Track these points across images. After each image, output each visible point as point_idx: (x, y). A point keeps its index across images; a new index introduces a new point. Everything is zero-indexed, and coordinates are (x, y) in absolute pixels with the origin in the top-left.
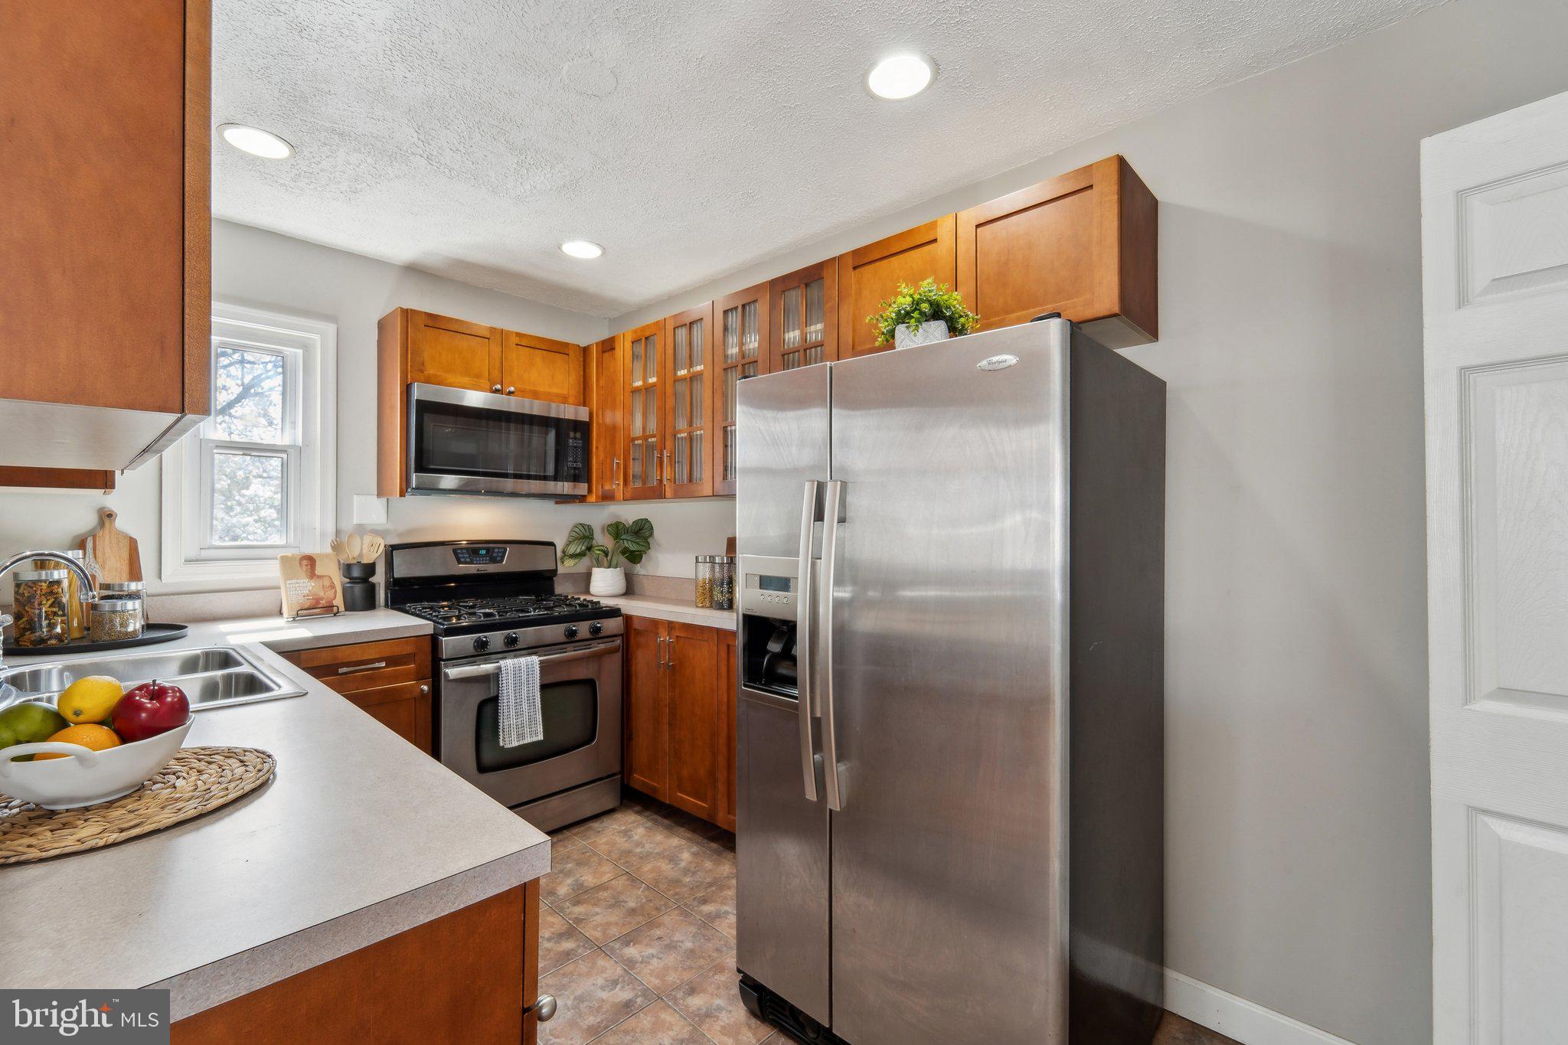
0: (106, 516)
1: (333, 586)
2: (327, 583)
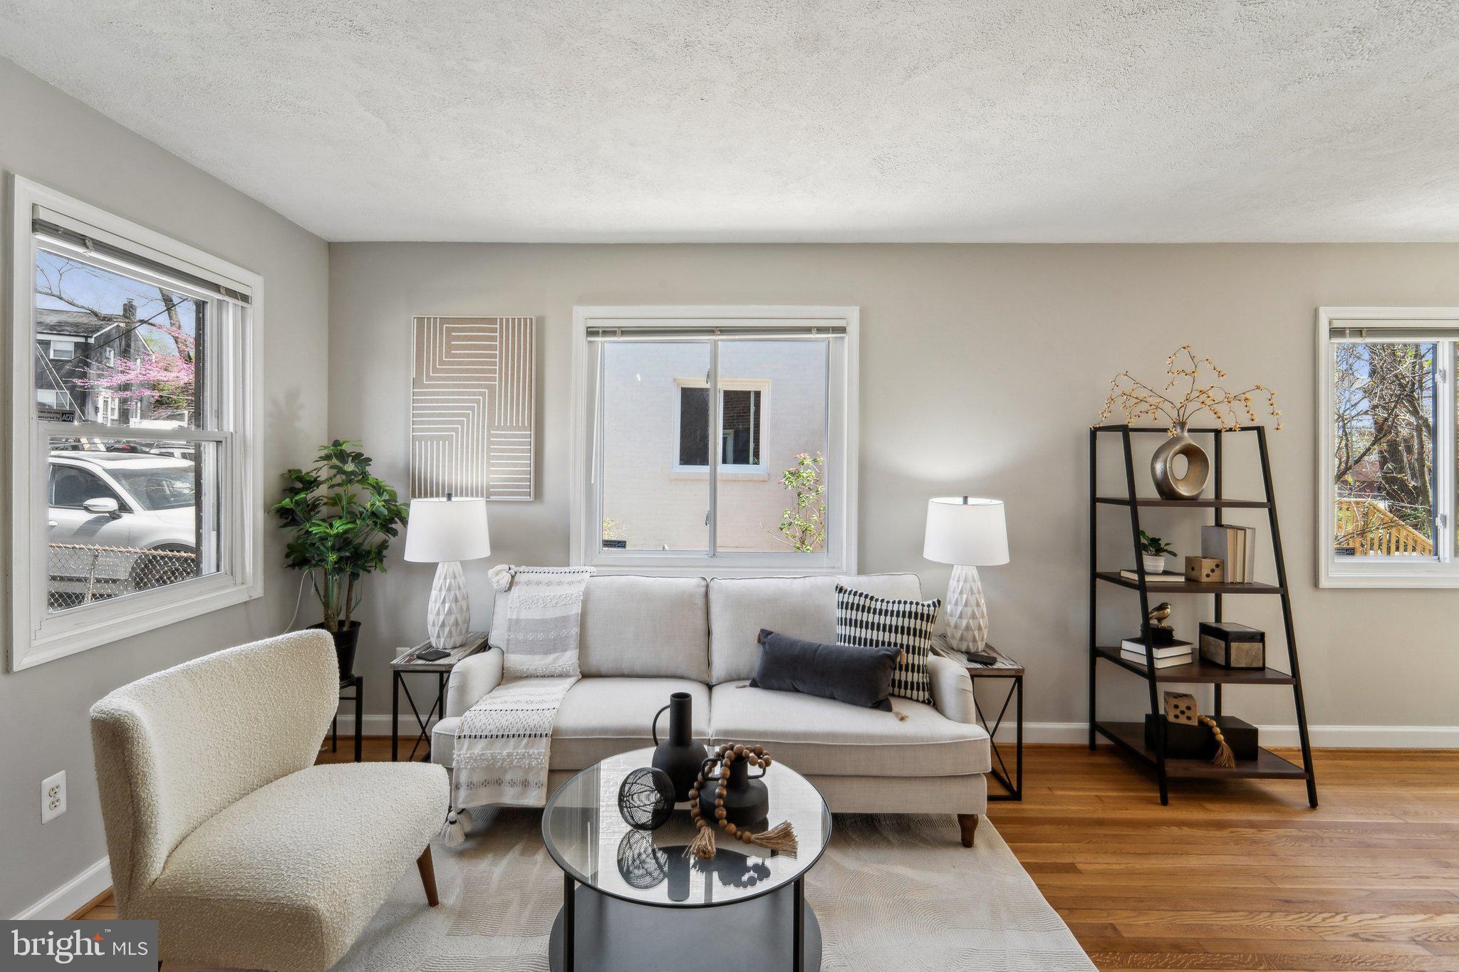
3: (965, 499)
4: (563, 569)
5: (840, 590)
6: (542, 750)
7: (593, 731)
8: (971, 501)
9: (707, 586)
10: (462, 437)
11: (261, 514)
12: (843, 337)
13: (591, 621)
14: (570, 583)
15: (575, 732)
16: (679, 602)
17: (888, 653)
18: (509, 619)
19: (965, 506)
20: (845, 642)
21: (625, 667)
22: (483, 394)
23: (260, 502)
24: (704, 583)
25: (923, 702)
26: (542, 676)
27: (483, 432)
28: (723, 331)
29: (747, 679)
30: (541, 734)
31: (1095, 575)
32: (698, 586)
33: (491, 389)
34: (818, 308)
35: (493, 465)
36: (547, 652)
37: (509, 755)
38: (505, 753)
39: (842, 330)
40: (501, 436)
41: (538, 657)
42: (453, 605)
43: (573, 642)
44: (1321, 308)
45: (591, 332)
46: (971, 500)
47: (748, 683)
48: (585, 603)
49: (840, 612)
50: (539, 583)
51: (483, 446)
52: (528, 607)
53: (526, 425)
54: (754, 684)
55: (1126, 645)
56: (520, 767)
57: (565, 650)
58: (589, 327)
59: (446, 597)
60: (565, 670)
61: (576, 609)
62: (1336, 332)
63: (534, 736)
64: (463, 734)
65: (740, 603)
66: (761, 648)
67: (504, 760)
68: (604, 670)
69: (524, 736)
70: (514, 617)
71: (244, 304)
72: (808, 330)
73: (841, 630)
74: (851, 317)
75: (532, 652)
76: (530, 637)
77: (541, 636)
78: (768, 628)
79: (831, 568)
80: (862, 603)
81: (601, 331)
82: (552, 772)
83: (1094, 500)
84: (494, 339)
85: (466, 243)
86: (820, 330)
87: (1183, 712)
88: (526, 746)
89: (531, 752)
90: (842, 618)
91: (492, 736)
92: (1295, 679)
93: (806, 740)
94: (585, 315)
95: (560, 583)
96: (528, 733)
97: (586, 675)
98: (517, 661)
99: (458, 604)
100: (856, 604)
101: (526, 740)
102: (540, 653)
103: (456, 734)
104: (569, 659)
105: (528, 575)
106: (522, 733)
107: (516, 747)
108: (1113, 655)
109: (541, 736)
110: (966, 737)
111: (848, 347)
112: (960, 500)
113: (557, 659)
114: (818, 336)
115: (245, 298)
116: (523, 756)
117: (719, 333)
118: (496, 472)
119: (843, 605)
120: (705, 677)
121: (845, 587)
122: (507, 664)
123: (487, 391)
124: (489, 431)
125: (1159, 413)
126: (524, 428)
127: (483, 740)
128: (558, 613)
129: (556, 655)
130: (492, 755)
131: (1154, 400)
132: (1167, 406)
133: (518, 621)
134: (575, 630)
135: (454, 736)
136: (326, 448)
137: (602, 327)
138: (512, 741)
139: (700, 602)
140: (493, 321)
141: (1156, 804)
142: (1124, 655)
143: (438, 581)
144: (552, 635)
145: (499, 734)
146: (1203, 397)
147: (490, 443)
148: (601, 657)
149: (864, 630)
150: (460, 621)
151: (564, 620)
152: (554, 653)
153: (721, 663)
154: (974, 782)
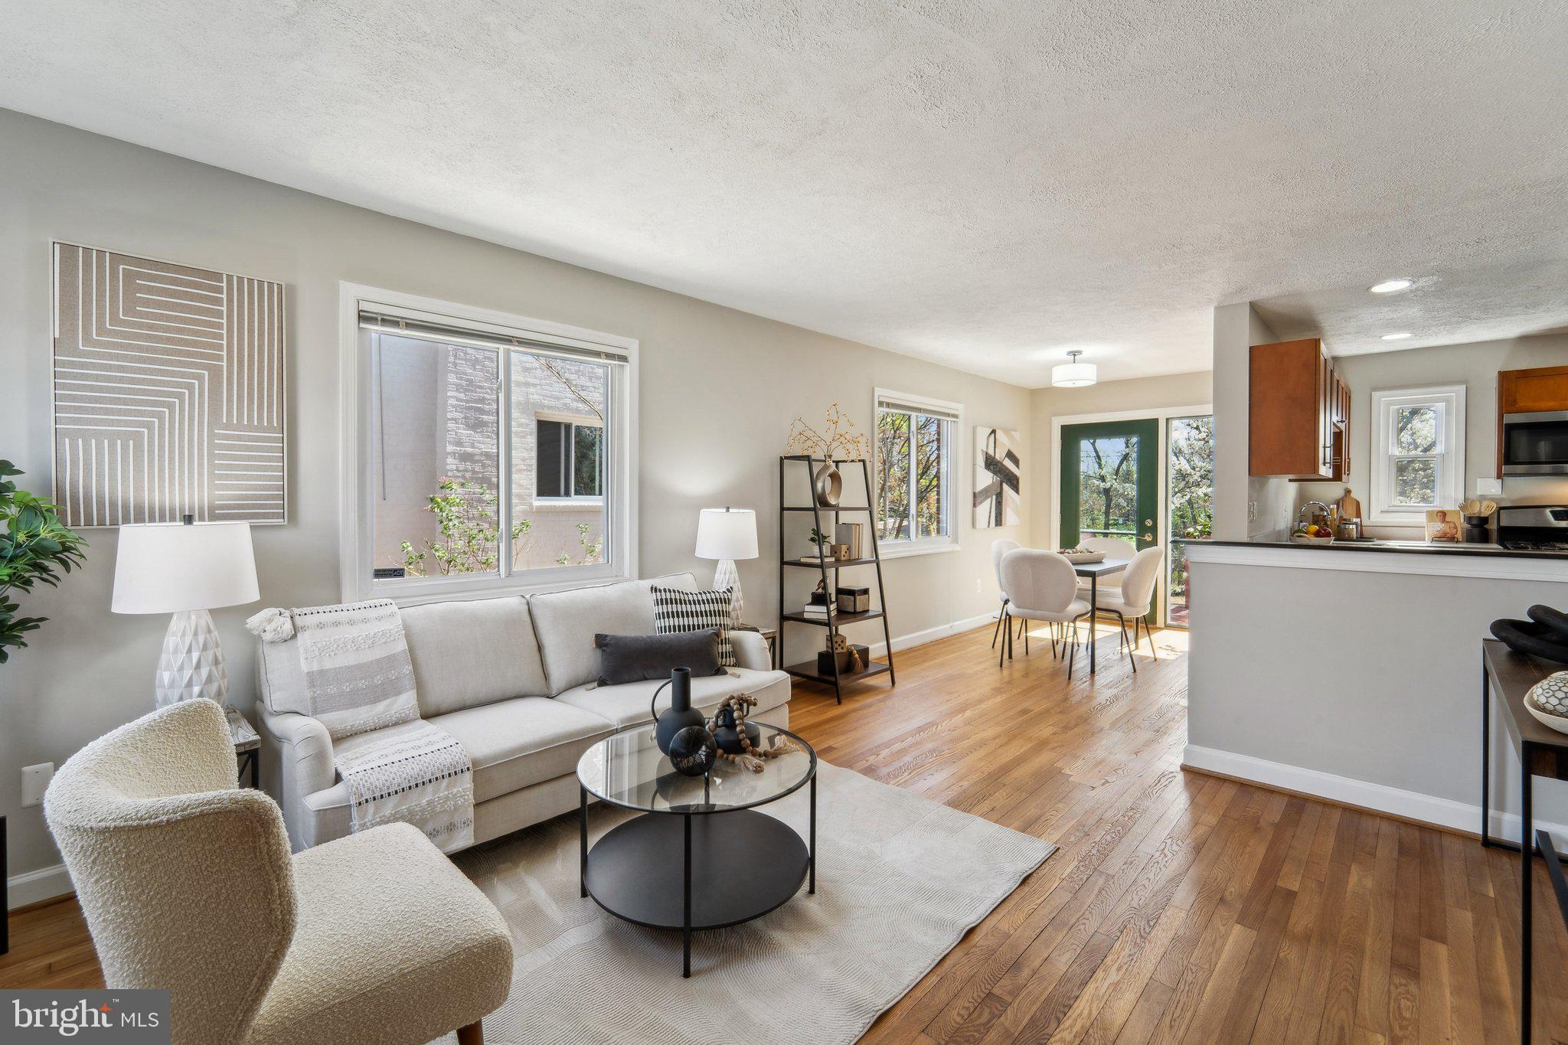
0: (1348, 492)
1: (1456, 527)
2: (1452, 525)
3: (728, 509)
4: (335, 607)
5: (654, 590)
6: (465, 785)
7: (513, 751)
8: (731, 510)
9: (528, 604)
10: (161, 436)
12: (623, 366)
13: (421, 656)
14: (379, 619)
15: (495, 758)
16: (508, 622)
18: (307, 673)
19: (729, 515)
20: (665, 632)
21: (469, 697)
22: (199, 377)
24: (524, 601)
25: (733, 666)
26: (372, 730)
27: (201, 431)
28: (522, 342)
29: (594, 681)
30: (462, 770)
31: (783, 563)
32: (520, 604)
33: (215, 373)
35: (220, 477)
36: (376, 700)
37: (429, 803)
38: (424, 802)
39: (624, 359)
40: (233, 437)
41: (364, 709)
43: (409, 682)
44: (876, 388)
45: (364, 317)
47: (596, 684)
48: (408, 637)
49: (657, 609)
50: (336, 624)
51: (201, 450)
52: (332, 654)
53: (275, 425)
54: (602, 683)
55: (808, 608)
56: (445, 811)
57: (398, 693)
58: (362, 311)
59: (202, 657)
60: (403, 715)
61: (402, 646)
62: (881, 404)
63: (454, 774)
64: (364, 799)
65: (568, 615)
66: (599, 652)
67: (423, 811)
68: (444, 706)
69: (443, 778)
70: (315, 667)
72: (598, 354)
73: (658, 623)
74: (632, 348)
75: (354, 704)
76: (346, 688)
77: (362, 684)
78: (603, 633)
80: (668, 597)
81: (379, 318)
82: (477, 805)
83: (782, 509)
84: (218, 301)
86: (608, 356)
87: (839, 645)
88: (448, 787)
89: (455, 790)
90: (659, 613)
91: (403, 789)
92: (884, 614)
94: (352, 294)
95: (365, 621)
96: (446, 773)
97: (428, 716)
98: (334, 720)
99: (220, 667)
100: (668, 599)
101: (446, 780)
102: (366, 704)
103: (353, 802)
104: (406, 701)
105: (310, 618)
106: (439, 775)
107: (435, 792)
108: (799, 618)
109: (462, 772)
110: (779, 678)
111: (629, 375)
112: (724, 510)
113: (390, 705)
114: (605, 361)
116: (447, 798)
117: (517, 343)
118: (226, 487)
119: (660, 602)
120: (546, 690)
121: (658, 587)
123: (206, 373)
124: (210, 430)
125: (817, 449)
126: (271, 429)
127: (393, 797)
128: (379, 653)
129: (388, 701)
130: (408, 809)
131: (814, 439)
132: (822, 444)
133: (322, 672)
134: (407, 669)
135: (350, 805)
137: (382, 314)
138: (430, 787)
139: (524, 619)
140: (217, 276)
141: (835, 705)
142: (806, 616)
143: (171, 641)
144: (378, 680)
145: (411, 784)
146: (842, 439)
147: (213, 446)
148: (441, 693)
149: (671, 619)
150: (224, 690)
151: (391, 659)
152: (385, 699)
153: (559, 673)
154: (782, 708)
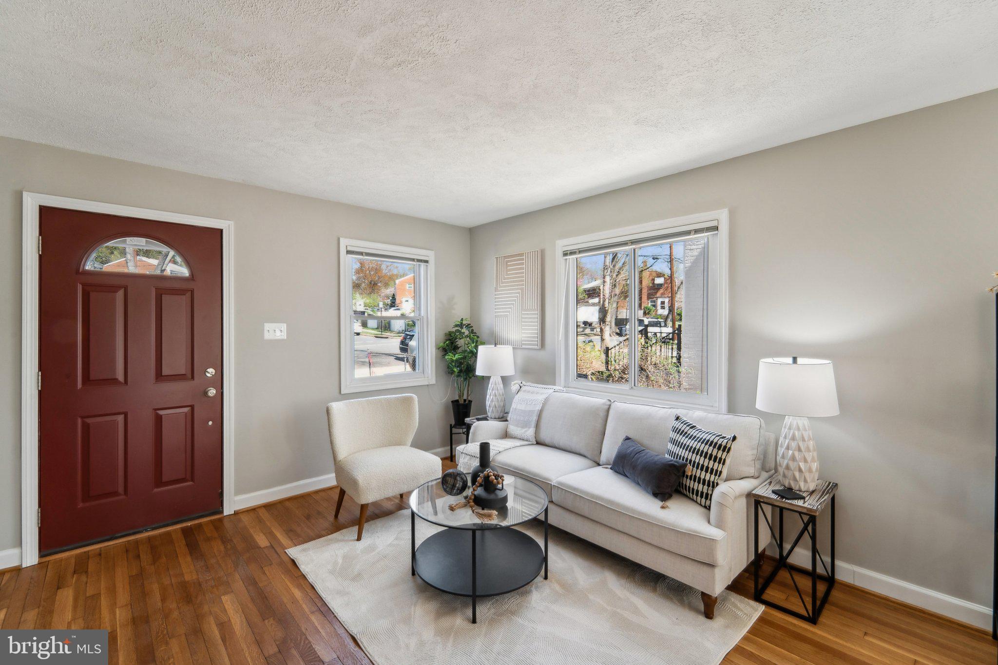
3: (795, 360)
5: (677, 418)
9: (610, 405)
10: (512, 315)
11: (434, 350)
12: (716, 234)
13: (545, 415)
16: (592, 412)
17: (676, 464)
18: (514, 408)
19: (795, 365)
22: (520, 293)
23: (434, 344)
24: (609, 403)
26: (520, 439)
32: (604, 404)
33: (522, 290)
34: (697, 215)
35: (524, 329)
36: (523, 427)
39: (715, 229)
40: (528, 314)
41: (519, 429)
42: (494, 397)
43: (533, 424)
45: (565, 254)
46: (800, 361)
47: (610, 467)
48: (544, 405)
49: (673, 434)
50: (529, 392)
51: (519, 320)
52: (521, 403)
53: (536, 307)
57: (529, 428)
58: (564, 251)
60: (529, 438)
61: (539, 407)
65: (621, 418)
66: (620, 446)
68: (546, 443)
71: (427, 264)
72: (688, 233)
74: (723, 217)
75: (518, 426)
76: (518, 418)
77: (522, 418)
78: (630, 436)
79: (711, 406)
81: (569, 253)
84: (523, 264)
85: (509, 218)
86: (697, 231)
93: (596, 500)
94: (562, 245)
95: (537, 393)
97: (538, 443)
98: (513, 429)
100: (684, 428)
102: (521, 427)
104: (530, 432)
105: (528, 387)
111: (720, 243)
112: (790, 360)
113: (526, 431)
114: (696, 236)
115: (426, 262)
117: (631, 244)
118: (524, 333)
119: (675, 429)
120: (597, 459)
121: (681, 417)
122: (508, 430)
124: (522, 312)
126: (535, 310)
128: (529, 408)
129: (526, 429)
133: (517, 409)
134: (535, 418)
136: (459, 322)
139: (602, 414)
140: (522, 255)
143: (490, 385)
144: (525, 419)
147: (522, 317)
148: (545, 435)
150: (497, 406)
151: (531, 412)
153: (606, 453)
